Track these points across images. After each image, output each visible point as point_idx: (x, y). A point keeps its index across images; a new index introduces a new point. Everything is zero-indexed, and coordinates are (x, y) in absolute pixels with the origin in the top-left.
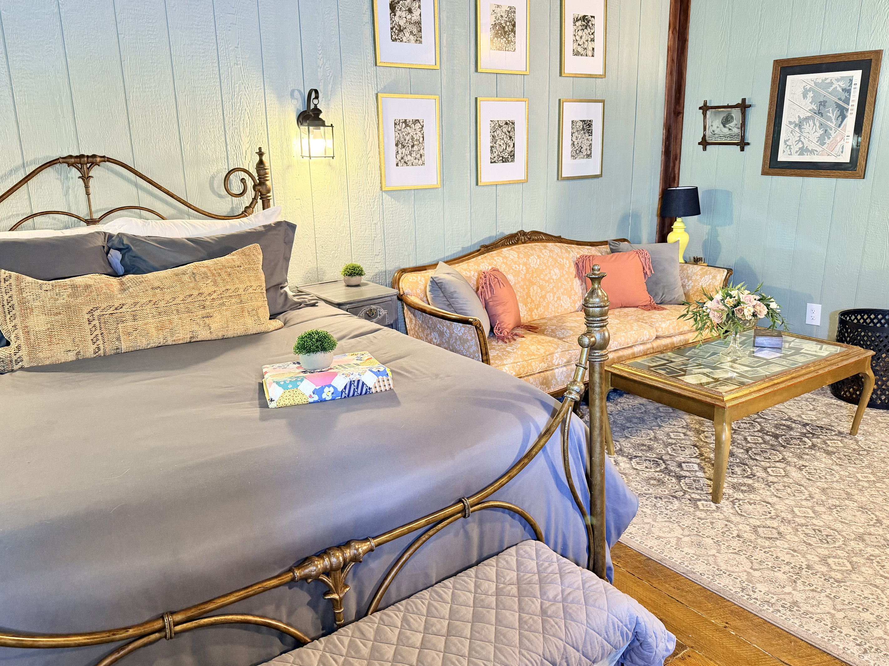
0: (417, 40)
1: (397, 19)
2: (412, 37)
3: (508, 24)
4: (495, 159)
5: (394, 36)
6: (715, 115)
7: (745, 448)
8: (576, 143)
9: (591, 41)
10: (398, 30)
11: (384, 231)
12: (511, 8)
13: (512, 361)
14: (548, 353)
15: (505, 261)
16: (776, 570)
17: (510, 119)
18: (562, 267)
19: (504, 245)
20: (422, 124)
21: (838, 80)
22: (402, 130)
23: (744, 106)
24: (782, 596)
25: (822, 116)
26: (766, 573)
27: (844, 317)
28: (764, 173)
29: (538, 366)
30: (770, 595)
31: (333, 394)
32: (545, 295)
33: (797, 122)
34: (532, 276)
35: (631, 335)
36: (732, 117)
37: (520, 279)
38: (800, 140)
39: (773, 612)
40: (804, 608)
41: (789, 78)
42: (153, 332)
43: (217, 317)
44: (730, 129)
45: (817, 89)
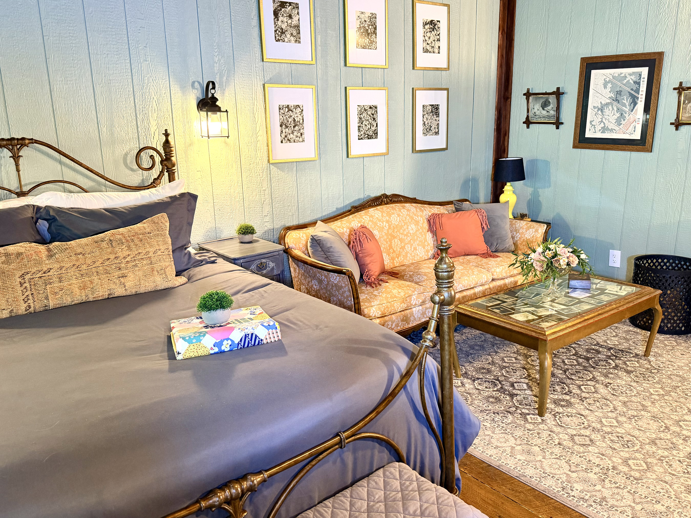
0: (296, 41)
1: (279, 23)
2: (292, 38)
3: (370, 27)
4: (362, 136)
5: (277, 37)
6: (536, 100)
7: (563, 369)
8: (426, 123)
9: (437, 40)
10: (281, 33)
11: (271, 196)
12: (372, 14)
13: (378, 303)
14: (407, 295)
15: (371, 218)
16: (589, 471)
17: (373, 104)
18: (417, 223)
19: (371, 206)
20: (302, 108)
21: (630, 75)
22: (286, 114)
23: (558, 94)
24: (594, 493)
25: (619, 102)
26: (582, 474)
27: (638, 261)
28: (575, 147)
29: (398, 306)
30: (585, 493)
31: (230, 346)
32: (404, 246)
33: (600, 107)
34: (393, 231)
35: (473, 279)
36: (549, 102)
37: (384, 234)
38: (602, 121)
39: (587, 507)
40: (611, 502)
41: (593, 72)
42: (77, 291)
43: (131, 276)
44: (548, 112)
45: (614, 81)
